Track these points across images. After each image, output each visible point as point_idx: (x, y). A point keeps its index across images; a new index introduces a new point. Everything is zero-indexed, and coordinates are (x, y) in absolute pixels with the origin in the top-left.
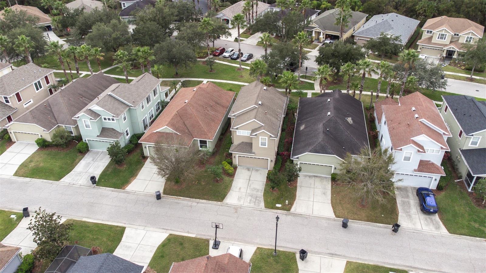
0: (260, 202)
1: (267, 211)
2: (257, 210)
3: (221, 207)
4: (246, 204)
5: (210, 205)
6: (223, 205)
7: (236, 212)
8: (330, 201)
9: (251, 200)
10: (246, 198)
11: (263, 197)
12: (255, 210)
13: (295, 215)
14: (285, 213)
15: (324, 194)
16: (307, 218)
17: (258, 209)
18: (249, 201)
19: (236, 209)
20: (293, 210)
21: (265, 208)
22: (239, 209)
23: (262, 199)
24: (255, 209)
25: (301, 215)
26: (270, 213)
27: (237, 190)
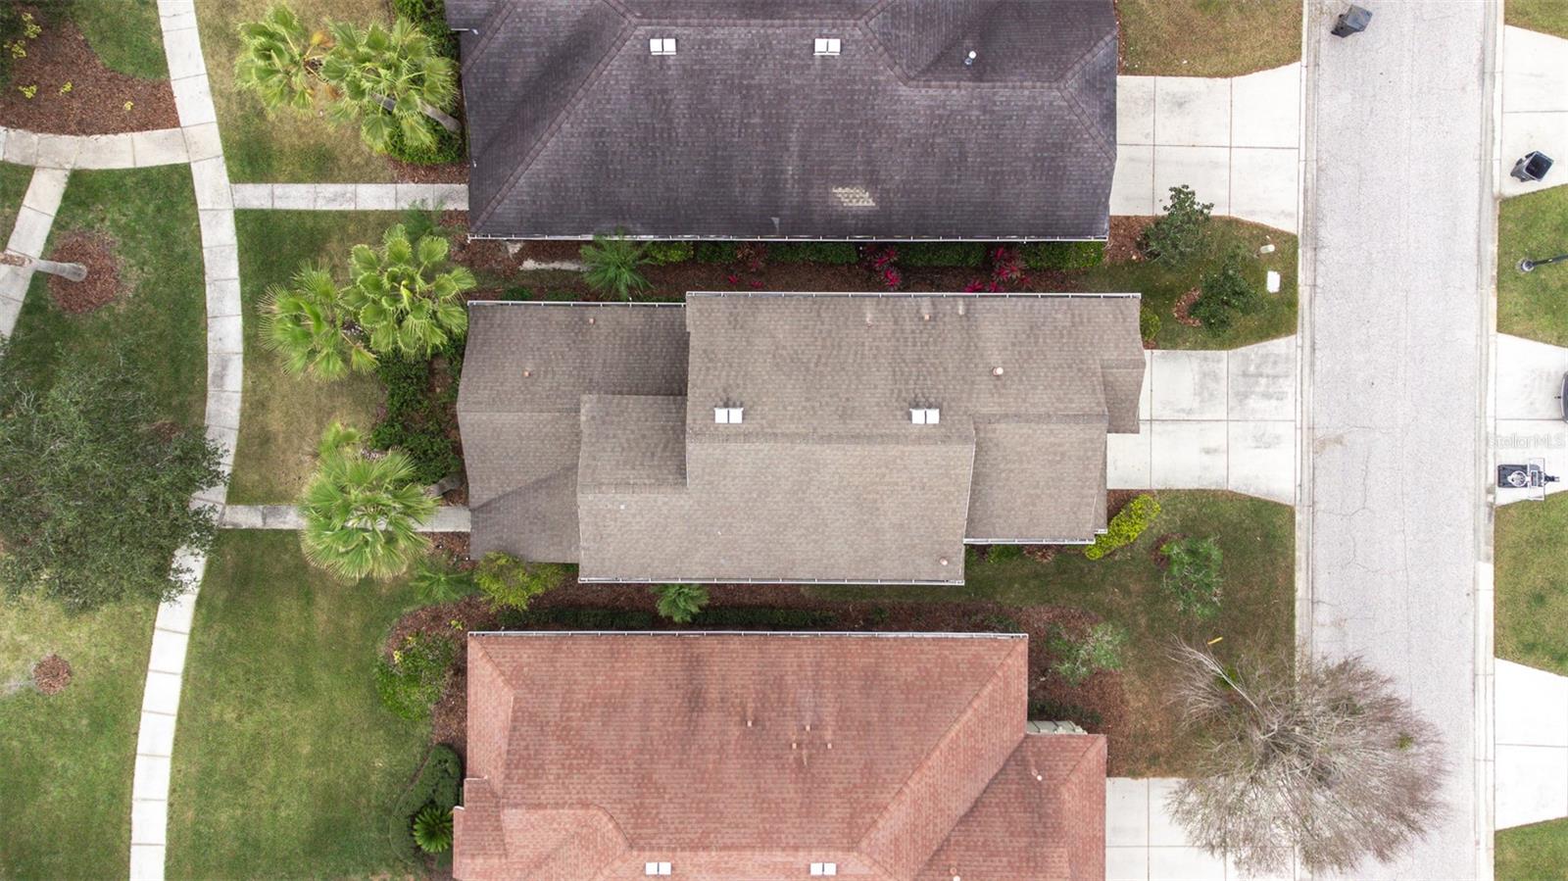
0: (1272, 359)
1: (1312, 324)
2: (1312, 364)
3: (1321, 506)
4: (1288, 409)
5: (1320, 552)
6: (1306, 502)
7: (1339, 440)
8: (1220, 81)
9: (1267, 396)
10: (1259, 416)
11: (1243, 350)
12: (1312, 372)
13: (1312, 215)
14: (1309, 254)
15: (1180, 105)
16: (1319, 169)
17: (1307, 359)
18: (1274, 402)
19: (1318, 444)
20: (1288, 226)
21: (1299, 334)
22: (1319, 434)
23: (1254, 351)
24: (1307, 370)
25: (1306, 191)
26: (1320, 310)
27: (1219, 461)
